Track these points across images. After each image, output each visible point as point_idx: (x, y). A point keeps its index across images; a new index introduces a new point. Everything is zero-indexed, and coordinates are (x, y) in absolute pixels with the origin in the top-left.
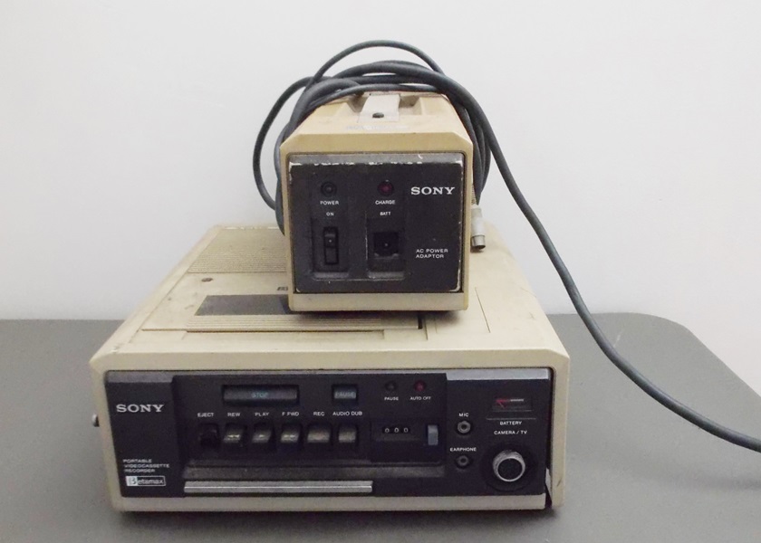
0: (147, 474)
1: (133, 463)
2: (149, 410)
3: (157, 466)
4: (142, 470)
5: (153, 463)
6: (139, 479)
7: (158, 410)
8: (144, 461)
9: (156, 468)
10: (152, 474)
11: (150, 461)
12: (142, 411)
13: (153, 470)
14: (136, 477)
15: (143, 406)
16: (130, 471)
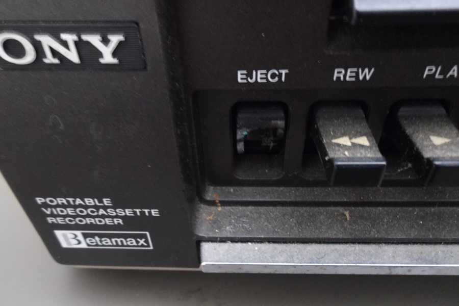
0: (106, 227)
1: (63, 206)
2: (73, 56)
3: (128, 212)
4: (88, 221)
5: (114, 207)
6: (85, 236)
7: (108, 57)
8: (89, 201)
9: (124, 218)
10: (118, 227)
11: (106, 202)
12: (50, 59)
13: (116, 221)
14: (79, 233)
15: (47, 41)
16: (60, 221)
